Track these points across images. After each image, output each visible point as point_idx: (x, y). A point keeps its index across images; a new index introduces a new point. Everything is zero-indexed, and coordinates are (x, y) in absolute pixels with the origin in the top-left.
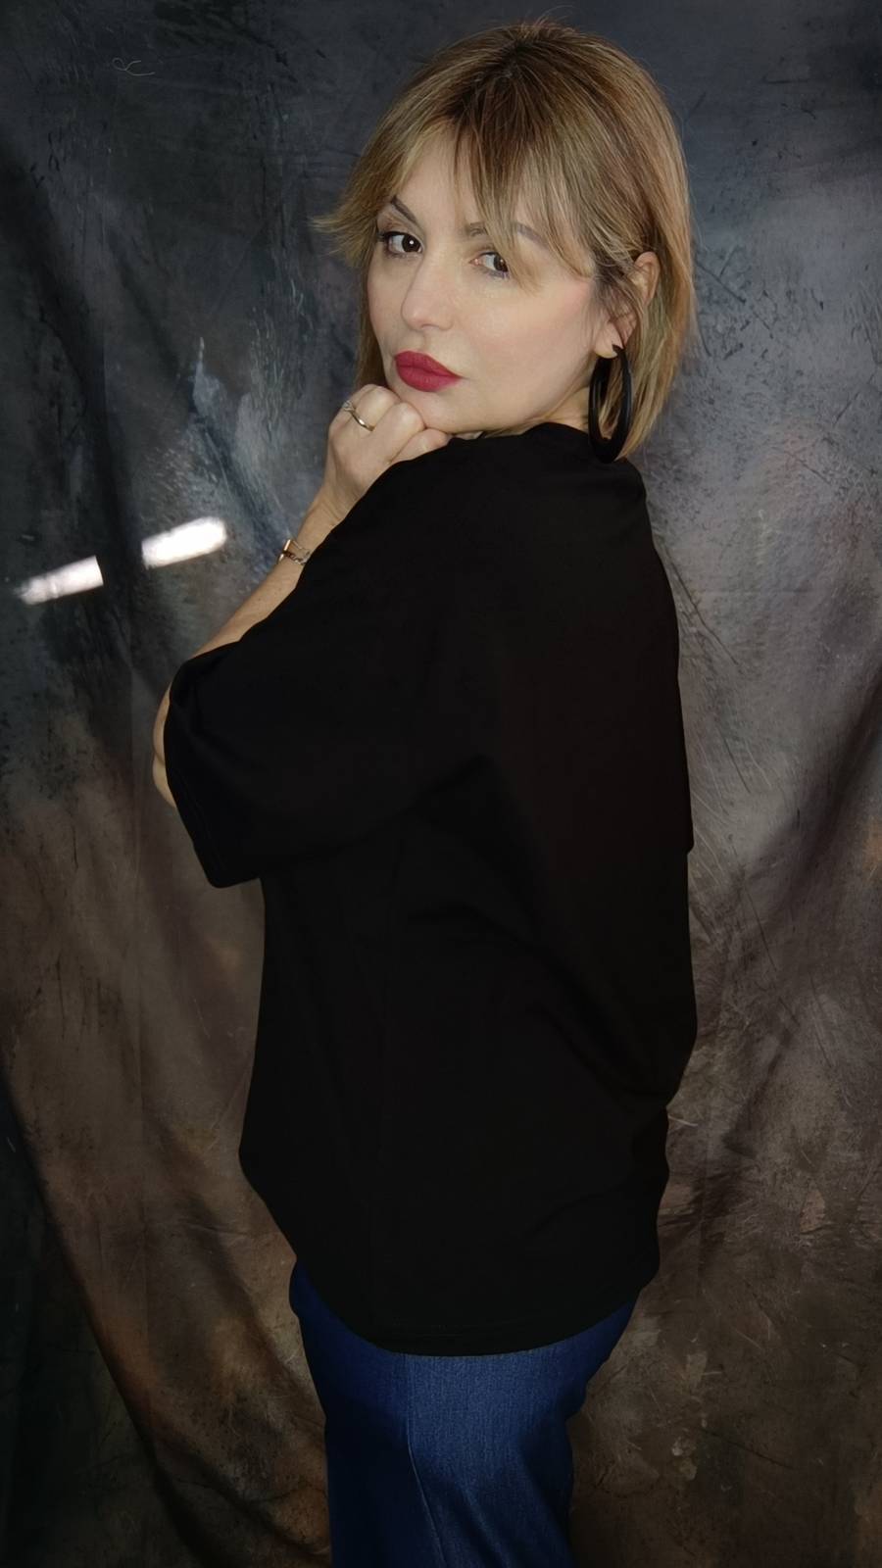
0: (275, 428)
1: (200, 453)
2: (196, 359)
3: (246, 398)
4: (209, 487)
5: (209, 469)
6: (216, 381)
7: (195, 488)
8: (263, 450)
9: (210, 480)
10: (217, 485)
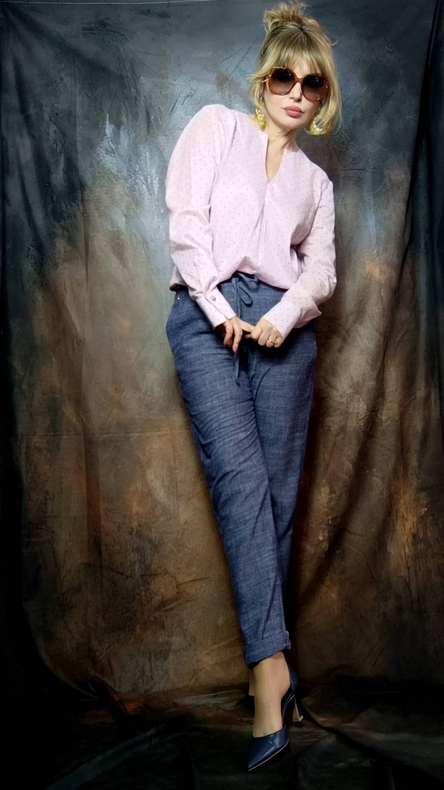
0: (131, 133)
1: (108, 148)
2: (106, 120)
3: (122, 127)
4: (111, 158)
5: (111, 152)
6: (113, 126)
7: (107, 159)
8: (128, 141)
9: (111, 156)
10: (113, 157)
